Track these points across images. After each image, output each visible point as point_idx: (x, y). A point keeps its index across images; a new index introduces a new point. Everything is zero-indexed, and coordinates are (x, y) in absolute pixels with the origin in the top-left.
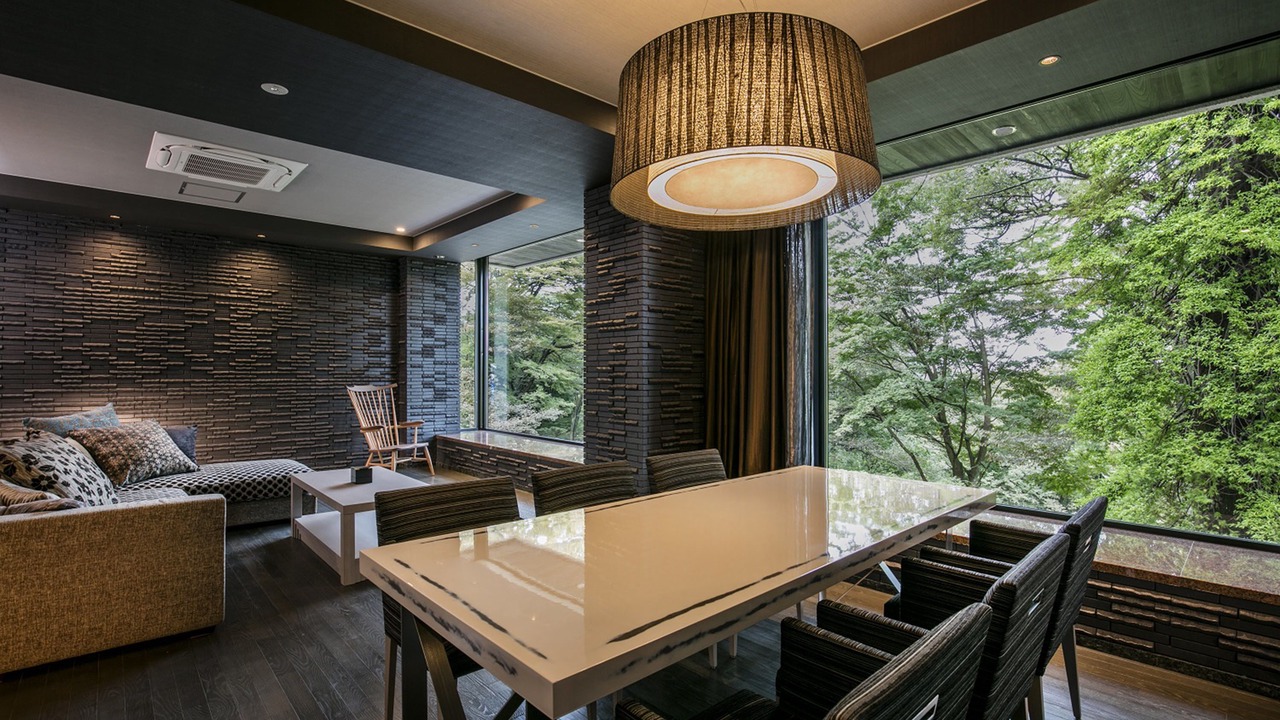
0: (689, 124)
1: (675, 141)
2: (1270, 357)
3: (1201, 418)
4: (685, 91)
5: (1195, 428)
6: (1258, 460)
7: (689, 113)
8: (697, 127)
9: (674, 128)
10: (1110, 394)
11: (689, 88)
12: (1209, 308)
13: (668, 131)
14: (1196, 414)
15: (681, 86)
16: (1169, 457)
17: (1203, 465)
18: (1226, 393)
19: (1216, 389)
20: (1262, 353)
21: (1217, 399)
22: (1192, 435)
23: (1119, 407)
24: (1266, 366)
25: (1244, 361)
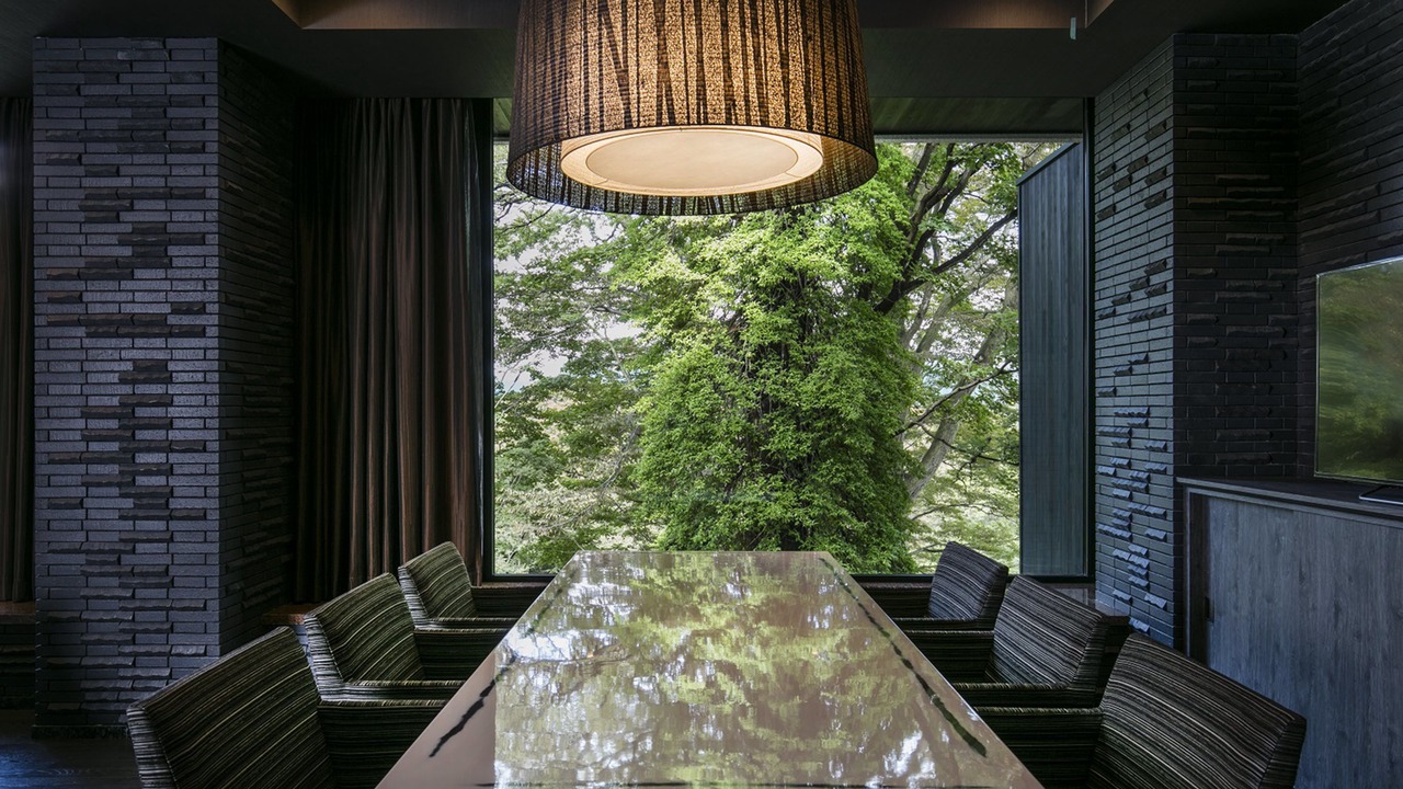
0: (759, 84)
1: (740, 102)
2: (824, 393)
3: (769, 461)
4: (748, 35)
5: (765, 471)
6: (816, 502)
7: (758, 69)
8: (770, 93)
9: (737, 83)
10: (684, 436)
11: (755, 35)
12: (776, 338)
13: (728, 86)
14: (765, 456)
15: (743, 25)
16: (744, 506)
17: (775, 511)
18: (790, 433)
19: (782, 429)
20: (819, 389)
21: (784, 440)
22: (761, 480)
23: (695, 451)
24: (822, 403)
25: (804, 397)
